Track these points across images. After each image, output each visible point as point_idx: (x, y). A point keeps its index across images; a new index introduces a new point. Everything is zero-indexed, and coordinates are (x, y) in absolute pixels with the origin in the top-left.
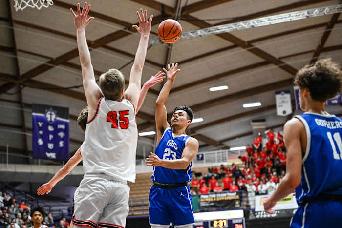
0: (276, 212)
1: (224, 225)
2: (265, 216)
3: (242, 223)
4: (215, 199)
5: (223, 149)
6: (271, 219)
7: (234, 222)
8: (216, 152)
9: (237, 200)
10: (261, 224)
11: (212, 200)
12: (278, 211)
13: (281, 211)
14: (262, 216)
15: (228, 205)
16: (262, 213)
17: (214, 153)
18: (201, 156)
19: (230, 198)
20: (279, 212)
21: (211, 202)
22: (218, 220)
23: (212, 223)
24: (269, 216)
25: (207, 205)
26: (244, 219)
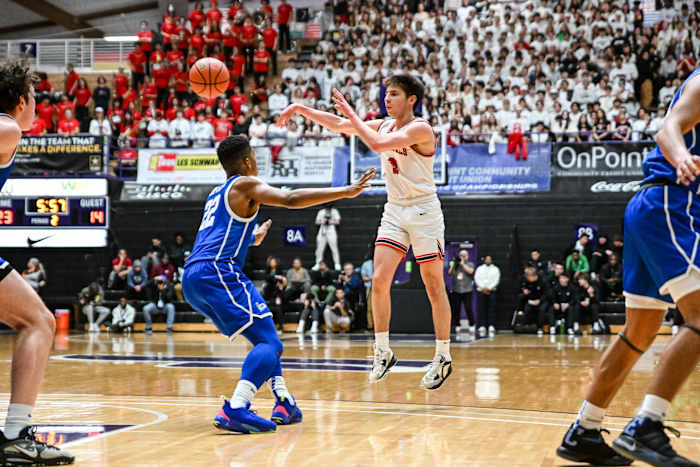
0: (182, 189)
1: (60, 210)
2: (156, 196)
3: (102, 209)
4: (43, 150)
5: (87, 35)
6: (171, 203)
7: (83, 204)
8: (67, 41)
9: (95, 154)
10: (146, 212)
11: (36, 150)
12: (186, 186)
13: (194, 186)
14: (149, 196)
15: (73, 165)
16: (151, 188)
17: (63, 44)
18: (29, 47)
19: (79, 150)
20: (188, 189)
21: (33, 155)
22: (48, 198)
23: (33, 203)
24: (165, 196)
25: (26, 161)
26: (107, 198)
